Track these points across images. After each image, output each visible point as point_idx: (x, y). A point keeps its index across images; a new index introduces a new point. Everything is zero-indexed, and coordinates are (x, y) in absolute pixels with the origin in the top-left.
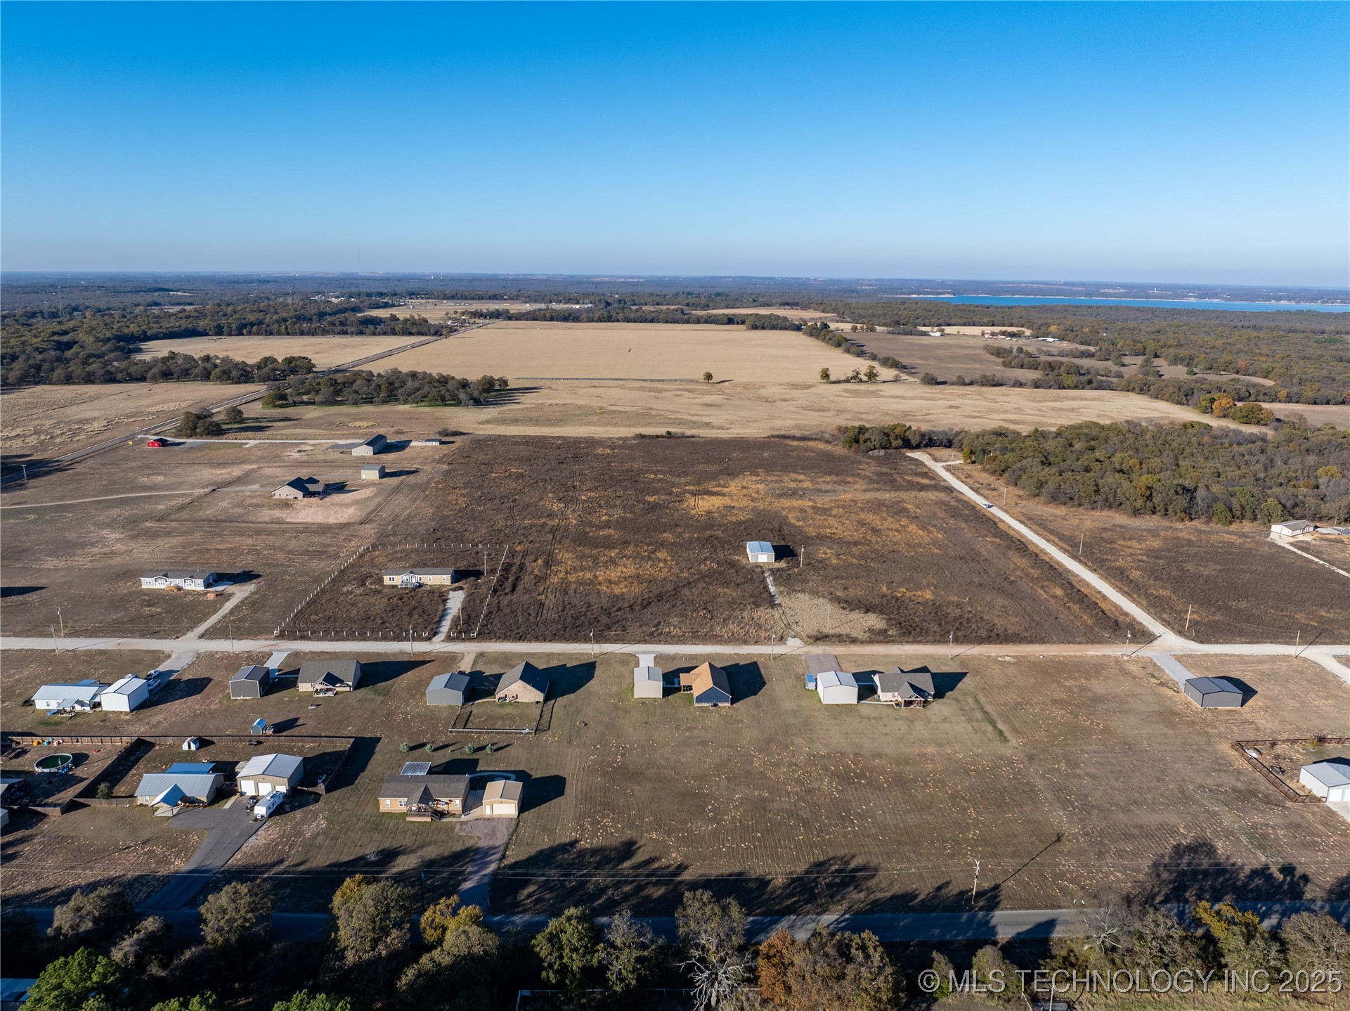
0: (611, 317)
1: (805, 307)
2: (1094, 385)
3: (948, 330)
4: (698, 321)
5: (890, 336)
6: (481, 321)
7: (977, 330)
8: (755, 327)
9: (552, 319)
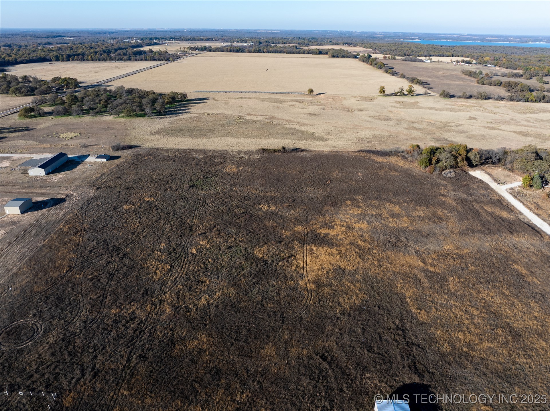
0: (260, 50)
1: (355, 45)
2: (546, 99)
3: (434, 59)
4: (304, 53)
5: (404, 62)
6: (194, 52)
7: (448, 59)
8: (333, 56)
9: (231, 51)
